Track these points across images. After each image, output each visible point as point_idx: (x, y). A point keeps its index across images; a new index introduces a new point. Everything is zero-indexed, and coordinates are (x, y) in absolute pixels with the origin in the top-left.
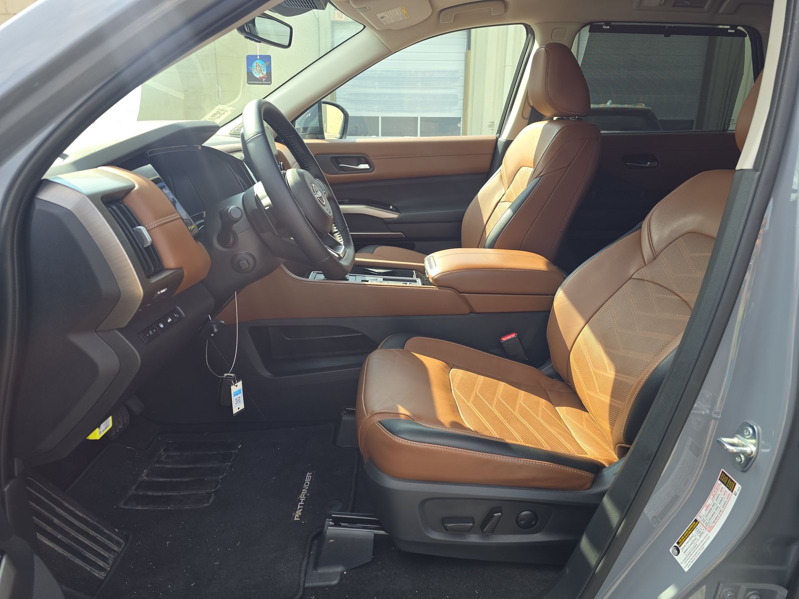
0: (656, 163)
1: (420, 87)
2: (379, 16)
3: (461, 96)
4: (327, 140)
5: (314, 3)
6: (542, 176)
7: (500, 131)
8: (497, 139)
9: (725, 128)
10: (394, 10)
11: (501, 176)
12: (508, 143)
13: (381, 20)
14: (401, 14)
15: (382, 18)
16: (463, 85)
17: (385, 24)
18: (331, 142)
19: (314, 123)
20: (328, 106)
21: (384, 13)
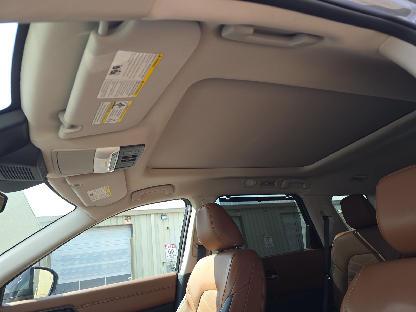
0: (277, 275)
1: (105, 260)
2: (89, 193)
3: (129, 262)
4: (36, 299)
5: (31, 173)
6: (233, 294)
7: (178, 268)
8: (177, 275)
9: (302, 249)
10: (101, 188)
11: (188, 302)
12: (187, 276)
13: (90, 197)
14: (106, 192)
15: (92, 195)
16: (130, 255)
17: (93, 201)
18: (39, 300)
19: (26, 286)
20: (41, 270)
21: (93, 191)
